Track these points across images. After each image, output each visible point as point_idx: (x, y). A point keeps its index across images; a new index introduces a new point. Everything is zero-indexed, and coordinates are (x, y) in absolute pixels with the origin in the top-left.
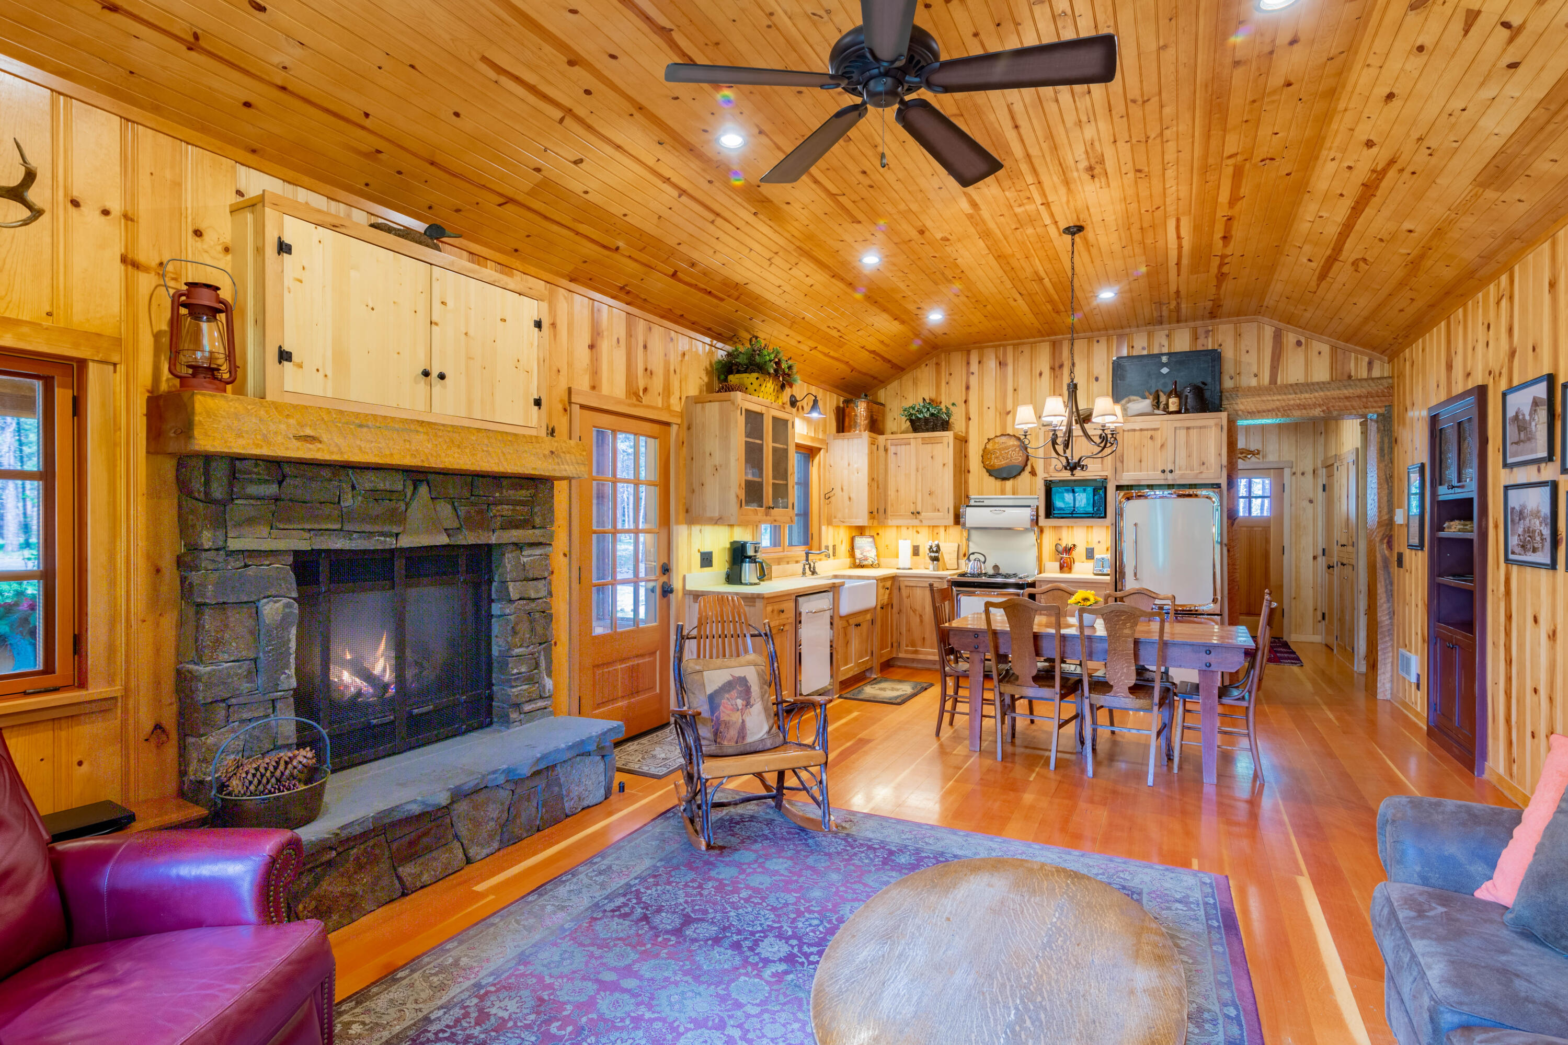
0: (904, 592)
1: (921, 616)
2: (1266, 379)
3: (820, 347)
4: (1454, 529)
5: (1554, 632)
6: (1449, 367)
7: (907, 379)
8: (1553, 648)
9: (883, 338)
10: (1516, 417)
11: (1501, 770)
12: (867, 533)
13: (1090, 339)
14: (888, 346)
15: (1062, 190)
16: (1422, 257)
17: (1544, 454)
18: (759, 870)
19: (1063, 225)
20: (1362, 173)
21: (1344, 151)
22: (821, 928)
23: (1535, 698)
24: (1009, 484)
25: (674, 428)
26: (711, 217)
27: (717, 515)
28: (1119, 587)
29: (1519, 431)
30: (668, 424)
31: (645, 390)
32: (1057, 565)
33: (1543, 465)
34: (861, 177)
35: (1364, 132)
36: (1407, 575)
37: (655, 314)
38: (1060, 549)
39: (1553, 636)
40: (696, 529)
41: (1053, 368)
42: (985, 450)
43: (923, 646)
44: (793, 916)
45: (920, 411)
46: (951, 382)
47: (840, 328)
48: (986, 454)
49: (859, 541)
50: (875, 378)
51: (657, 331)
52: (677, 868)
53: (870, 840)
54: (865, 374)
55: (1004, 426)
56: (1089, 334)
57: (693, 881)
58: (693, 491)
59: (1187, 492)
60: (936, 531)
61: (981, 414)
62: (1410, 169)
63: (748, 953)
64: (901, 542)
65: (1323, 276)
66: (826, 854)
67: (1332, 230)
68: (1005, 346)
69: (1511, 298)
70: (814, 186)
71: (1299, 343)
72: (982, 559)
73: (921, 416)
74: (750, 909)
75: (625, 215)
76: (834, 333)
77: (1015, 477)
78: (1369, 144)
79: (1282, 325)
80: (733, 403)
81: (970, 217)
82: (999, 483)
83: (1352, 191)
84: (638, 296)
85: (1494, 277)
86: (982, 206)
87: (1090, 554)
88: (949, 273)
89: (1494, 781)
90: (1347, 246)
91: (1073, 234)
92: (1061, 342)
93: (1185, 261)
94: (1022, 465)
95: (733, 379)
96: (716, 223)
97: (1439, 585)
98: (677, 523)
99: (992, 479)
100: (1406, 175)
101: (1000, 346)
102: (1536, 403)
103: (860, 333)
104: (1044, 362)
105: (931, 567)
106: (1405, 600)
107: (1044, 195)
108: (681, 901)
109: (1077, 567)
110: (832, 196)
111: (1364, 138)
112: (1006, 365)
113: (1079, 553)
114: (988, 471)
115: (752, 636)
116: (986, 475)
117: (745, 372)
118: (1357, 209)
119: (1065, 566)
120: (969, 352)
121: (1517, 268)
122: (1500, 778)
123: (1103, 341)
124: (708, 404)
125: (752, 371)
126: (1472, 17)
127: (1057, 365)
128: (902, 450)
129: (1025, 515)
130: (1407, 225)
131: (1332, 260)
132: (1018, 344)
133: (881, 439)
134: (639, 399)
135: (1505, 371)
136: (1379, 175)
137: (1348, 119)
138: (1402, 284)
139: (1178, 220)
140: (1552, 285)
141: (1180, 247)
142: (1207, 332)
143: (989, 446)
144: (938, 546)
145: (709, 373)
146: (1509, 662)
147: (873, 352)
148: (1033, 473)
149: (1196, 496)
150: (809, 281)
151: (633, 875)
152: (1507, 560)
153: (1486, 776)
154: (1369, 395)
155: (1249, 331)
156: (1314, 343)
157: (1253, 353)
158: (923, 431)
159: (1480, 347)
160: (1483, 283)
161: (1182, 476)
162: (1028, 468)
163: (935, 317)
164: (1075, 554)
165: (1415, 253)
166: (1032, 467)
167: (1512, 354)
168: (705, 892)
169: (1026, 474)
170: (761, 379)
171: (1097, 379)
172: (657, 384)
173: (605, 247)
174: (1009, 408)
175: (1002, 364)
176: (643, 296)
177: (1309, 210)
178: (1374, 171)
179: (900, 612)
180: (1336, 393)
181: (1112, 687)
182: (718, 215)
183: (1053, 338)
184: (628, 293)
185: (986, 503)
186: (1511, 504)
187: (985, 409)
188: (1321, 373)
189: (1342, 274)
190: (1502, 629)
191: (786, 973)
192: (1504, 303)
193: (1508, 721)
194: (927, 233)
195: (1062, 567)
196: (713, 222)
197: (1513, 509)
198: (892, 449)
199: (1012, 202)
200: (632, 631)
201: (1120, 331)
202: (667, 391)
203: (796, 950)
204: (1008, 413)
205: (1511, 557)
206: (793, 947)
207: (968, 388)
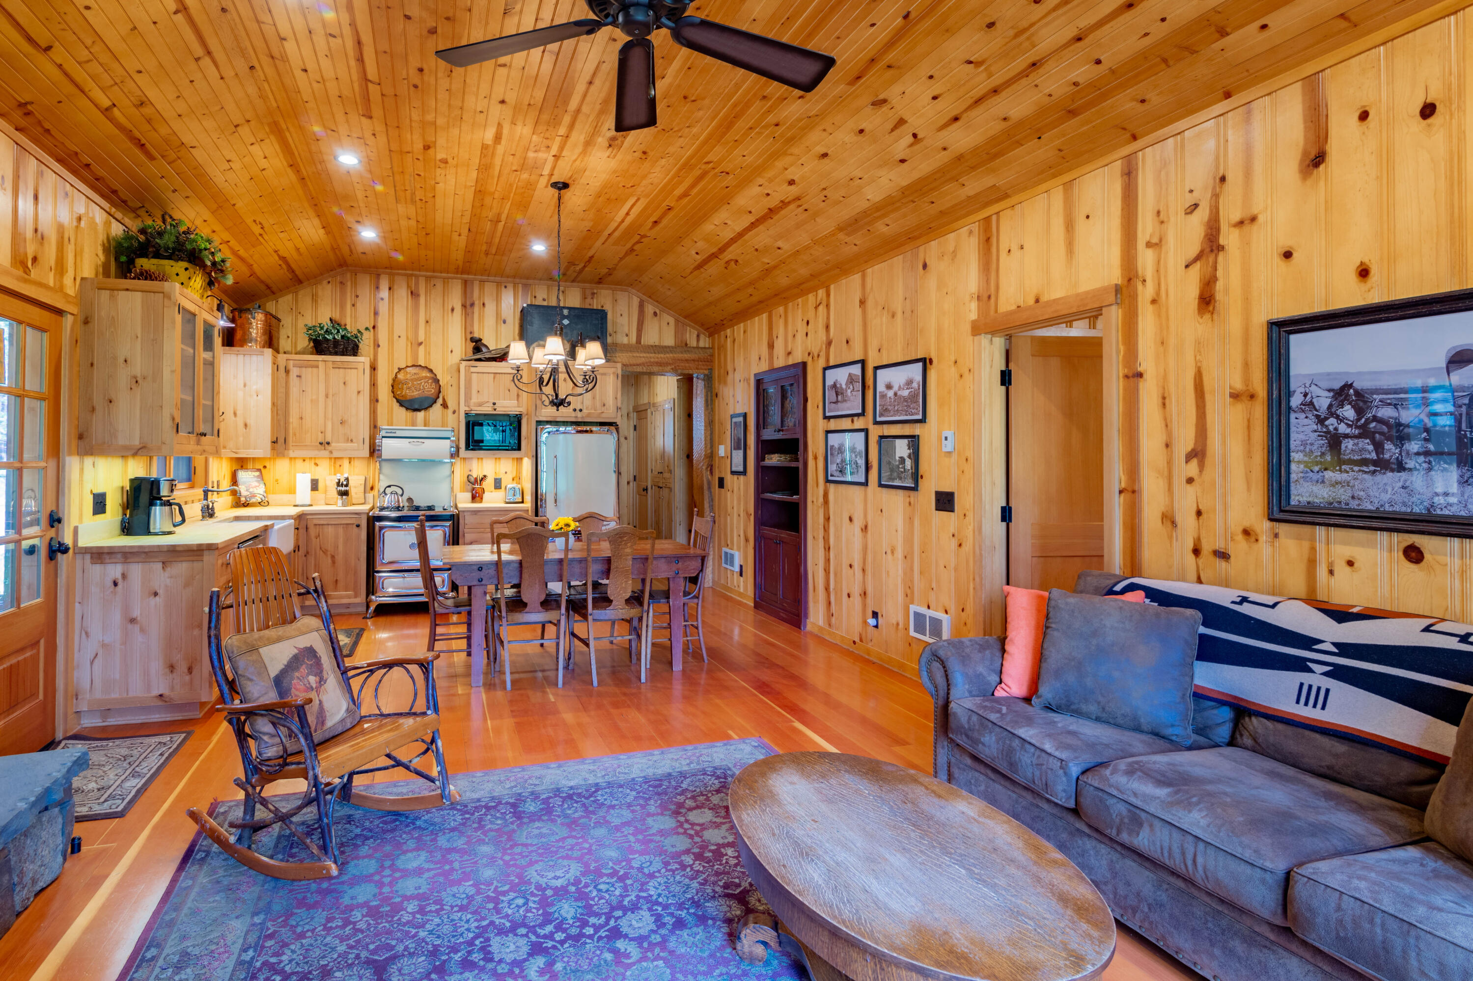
0: (313, 532)
1: (333, 557)
2: (634, 340)
3: (233, 243)
4: (774, 460)
5: (866, 527)
6: (771, 346)
7: (304, 295)
8: (865, 537)
9: (301, 246)
10: (834, 386)
11: (821, 622)
12: (250, 466)
13: (499, 284)
14: (300, 254)
15: (580, 149)
16: (775, 267)
17: (860, 411)
18: (397, 875)
19: (554, 179)
20: (773, 202)
21: (770, 180)
22: (531, 904)
23: (850, 571)
24: (421, 415)
25: (69, 320)
26: (199, 51)
27: (137, 442)
28: (540, 513)
29: (837, 395)
30: (59, 312)
31: (35, 259)
32: (469, 495)
33: (855, 418)
34: (413, 72)
35: (794, 173)
36: (729, 494)
37: (52, 154)
38: (472, 480)
39: (865, 529)
40: (88, 461)
41: (464, 306)
42: (395, 379)
43: (336, 589)
44: (491, 906)
45: (328, 332)
46: (358, 305)
47: (266, 225)
48: (395, 384)
49: (242, 475)
50: (268, 287)
51: (50, 176)
52: (289, 915)
53: (479, 800)
54: (262, 282)
55: (416, 356)
56: (498, 279)
57: (329, 920)
58: (93, 409)
59: (585, 428)
60: (338, 463)
61: (391, 342)
62: (805, 207)
63: (490, 966)
64: (299, 476)
65: (699, 266)
66: (453, 830)
67: (728, 235)
68: (417, 277)
69: (828, 306)
70: (353, 63)
71: (655, 314)
72: (400, 491)
73: (330, 337)
74: (437, 920)
75: (88, 8)
76: (257, 230)
77: (426, 409)
78: (791, 183)
79: (644, 298)
80: (169, 298)
81: (484, 147)
82: (410, 414)
83: (759, 210)
84: (40, 123)
85: (814, 289)
86: (503, 142)
87: (498, 484)
88: (419, 194)
89: (815, 631)
90: (731, 248)
91: (560, 189)
92: (472, 282)
93: (617, 234)
94: (434, 397)
95: (144, 263)
96: (201, 62)
97: (763, 499)
98: (70, 454)
99: (403, 410)
100: (801, 209)
101: (412, 275)
102: (851, 379)
103: (281, 235)
104: (456, 300)
105: (340, 502)
106: (726, 511)
107: (562, 148)
108: (342, 948)
109: (486, 496)
110: (366, 80)
111: (790, 177)
112: (418, 295)
113: (488, 484)
114: (398, 401)
115: (299, 594)
116: (396, 405)
117: (169, 258)
118: (753, 225)
119: (476, 496)
120: (378, 276)
121: (832, 287)
122: (821, 628)
123: (510, 287)
124: (122, 294)
125: (180, 259)
126: (901, 122)
127: (468, 304)
128: (307, 373)
129: (445, 446)
130: (780, 244)
131: (714, 256)
132: (431, 277)
133: (282, 358)
134: (27, 271)
135: (823, 354)
136: (784, 204)
137: (788, 160)
138: (751, 283)
139: (638, 199)
140: (862, 302)
141: (623, 221)
142: (593, 294)
143: (401, 376)
144: (347, 479)
145: (106, 250)
146: (827, 549)
147: (283, 259)
148: (445, 406)
149: (591, 431)
150: (263, 163)
151: (236, 949)
152: (828, 481)
153: (809, 627)
154: (699, 360)
155: (622, 297)
156: (665, 315)
157: (625, 315)
158: (331, 354)
159: (800, 336)
160: (804, 293)
161: (589, 415)
162: (440, 401)
163: (368, 234)
164: (485, 484)
165: (773, 263)
166: (444, 399)
167: (829, 343)
168: (362, 925)
169: (437, 407)
170: (191, 270)
171: (504, 322)
172: (50, 255)
173: (30, 39)
174: (421, 338)
175: (414, 294)
176: (47, 125)
177: (723, 215)
178: (782, 202)
179: (307, 554)
180: (680, 356)
181: (611, 601)
182: (209, 53)
183: (465, 276)
184: (28, 114)
185: (399, 434)
186: (830, 443)
187: (396, 337)
188: (669, 340)
189: (714, 269)
190: (821, 527)
191: (551, 964)
192: (821, 308)
193: (827, 589)
194: (431, 151)
195: (474, 498)
196: (197, 60)
197: (832, 447)
198: (294, 372)
199: (532, 145)
200: (12, 614)
201: (524, 281)
202: (60, 267)
203: (533, 938)
204: (421, 344)
205: (830, 478)
206: (526, 935)
207: (376, 314)
